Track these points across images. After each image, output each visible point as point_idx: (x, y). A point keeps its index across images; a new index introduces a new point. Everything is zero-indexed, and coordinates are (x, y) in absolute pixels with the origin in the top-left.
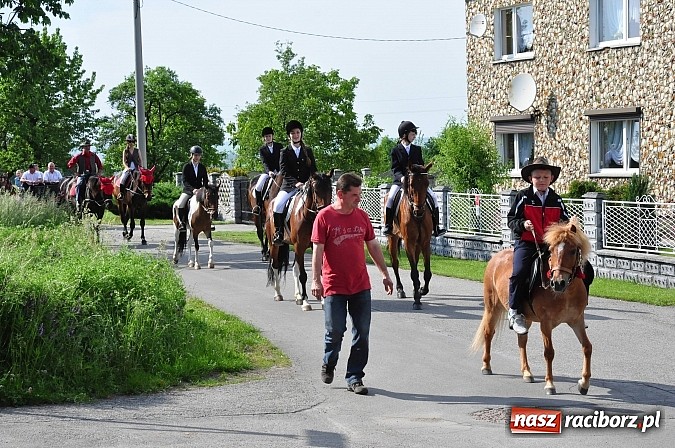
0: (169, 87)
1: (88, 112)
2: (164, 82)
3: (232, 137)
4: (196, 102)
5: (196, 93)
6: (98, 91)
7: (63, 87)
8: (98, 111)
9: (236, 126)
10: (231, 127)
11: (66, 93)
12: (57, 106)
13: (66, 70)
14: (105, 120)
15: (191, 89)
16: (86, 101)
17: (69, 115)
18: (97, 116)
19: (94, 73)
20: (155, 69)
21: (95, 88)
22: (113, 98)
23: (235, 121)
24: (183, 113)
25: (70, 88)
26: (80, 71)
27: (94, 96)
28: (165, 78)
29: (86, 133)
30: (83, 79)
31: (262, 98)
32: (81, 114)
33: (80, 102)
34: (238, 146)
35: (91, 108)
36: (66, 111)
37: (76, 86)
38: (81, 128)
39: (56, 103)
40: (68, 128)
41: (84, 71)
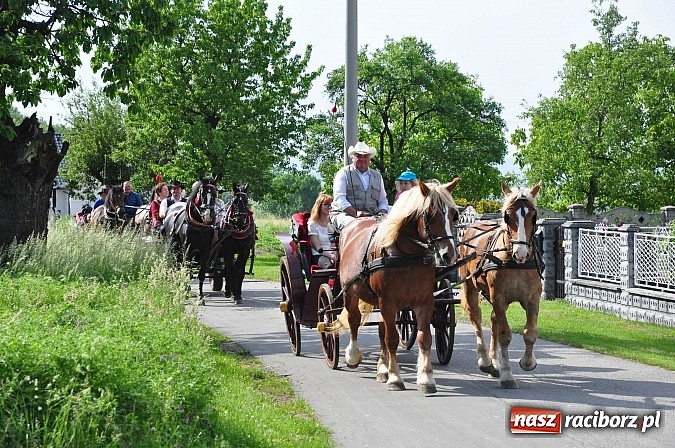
0: (419, 69)
1: (296, 107)
2: (410, 61)
3: (519, 151)
4: (463, 94)
5: (463, 79)
6: (314, 75)
7: (260, 67)
8: (311, 106)
9: (528, 134)
10: (520, 135)
11: (266, 79)
12: (250, 98)
13: (265, 42)
14: (322, 119)
15: (456, 74)
16: (295, 91)
17: (266, 111)
18: (309, 114)
19: (309, 47)
20: (399, 41)
21: (309, 70)
22: (334, 86)
23: (527, 125)
24: (441, 111)
25: (270, 69)
26: (287, 43)
27: (307, 83)
28: (413, 55)
29: (291, 141)
30: (291, 56)
31: (563, 89)
32: (286, 111)
33: (286, 91)
34: (528, 166)
35: (302, 102)
36: (263, 106)
37: (279, 66)
38: (285, 132)
39: (248, 94)
40: (263, 131)
41: (293, 44)
